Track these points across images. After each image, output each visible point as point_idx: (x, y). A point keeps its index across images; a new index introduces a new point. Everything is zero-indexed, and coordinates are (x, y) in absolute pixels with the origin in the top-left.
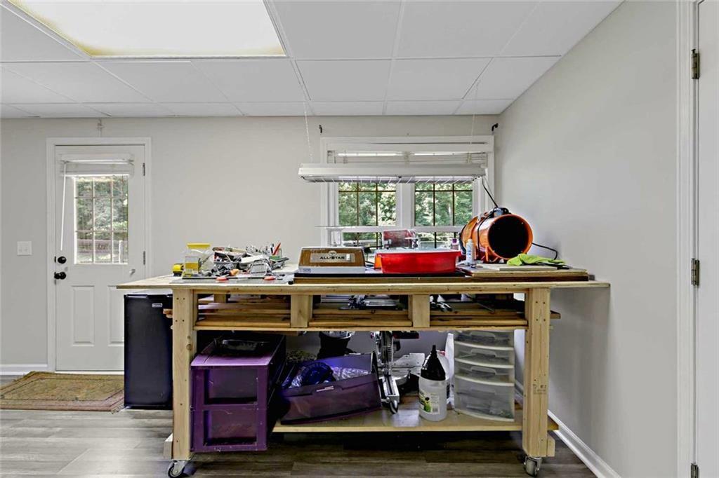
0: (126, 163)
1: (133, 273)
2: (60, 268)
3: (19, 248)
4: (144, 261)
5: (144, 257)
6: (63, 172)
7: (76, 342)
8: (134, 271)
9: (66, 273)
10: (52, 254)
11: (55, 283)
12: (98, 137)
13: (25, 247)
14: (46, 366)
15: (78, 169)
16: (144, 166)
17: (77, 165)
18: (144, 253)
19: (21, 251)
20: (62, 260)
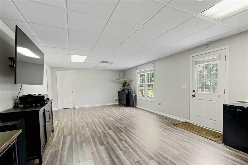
0: (218, 57)
1: (219, 97)
2: (194, 94)
3: (183, 87)
4: (225, 93)
5: (225, 91)
6: (195, 64)
7: (198, 116)
8: (220, 96)
9: (195, 95)
10: (192, 89)
11: (192, 98)
12: (207, 50)
13: (184, 87)
14: (189, 121)
15: (200, 62)
16: (225, 57)
17: (200, 61)
18: (225, 90)
19: (183, 88)
20: (194, 91)
